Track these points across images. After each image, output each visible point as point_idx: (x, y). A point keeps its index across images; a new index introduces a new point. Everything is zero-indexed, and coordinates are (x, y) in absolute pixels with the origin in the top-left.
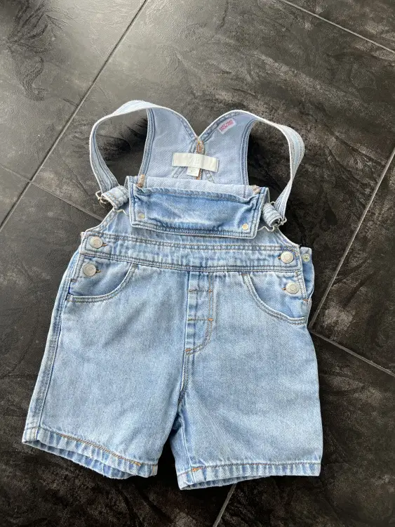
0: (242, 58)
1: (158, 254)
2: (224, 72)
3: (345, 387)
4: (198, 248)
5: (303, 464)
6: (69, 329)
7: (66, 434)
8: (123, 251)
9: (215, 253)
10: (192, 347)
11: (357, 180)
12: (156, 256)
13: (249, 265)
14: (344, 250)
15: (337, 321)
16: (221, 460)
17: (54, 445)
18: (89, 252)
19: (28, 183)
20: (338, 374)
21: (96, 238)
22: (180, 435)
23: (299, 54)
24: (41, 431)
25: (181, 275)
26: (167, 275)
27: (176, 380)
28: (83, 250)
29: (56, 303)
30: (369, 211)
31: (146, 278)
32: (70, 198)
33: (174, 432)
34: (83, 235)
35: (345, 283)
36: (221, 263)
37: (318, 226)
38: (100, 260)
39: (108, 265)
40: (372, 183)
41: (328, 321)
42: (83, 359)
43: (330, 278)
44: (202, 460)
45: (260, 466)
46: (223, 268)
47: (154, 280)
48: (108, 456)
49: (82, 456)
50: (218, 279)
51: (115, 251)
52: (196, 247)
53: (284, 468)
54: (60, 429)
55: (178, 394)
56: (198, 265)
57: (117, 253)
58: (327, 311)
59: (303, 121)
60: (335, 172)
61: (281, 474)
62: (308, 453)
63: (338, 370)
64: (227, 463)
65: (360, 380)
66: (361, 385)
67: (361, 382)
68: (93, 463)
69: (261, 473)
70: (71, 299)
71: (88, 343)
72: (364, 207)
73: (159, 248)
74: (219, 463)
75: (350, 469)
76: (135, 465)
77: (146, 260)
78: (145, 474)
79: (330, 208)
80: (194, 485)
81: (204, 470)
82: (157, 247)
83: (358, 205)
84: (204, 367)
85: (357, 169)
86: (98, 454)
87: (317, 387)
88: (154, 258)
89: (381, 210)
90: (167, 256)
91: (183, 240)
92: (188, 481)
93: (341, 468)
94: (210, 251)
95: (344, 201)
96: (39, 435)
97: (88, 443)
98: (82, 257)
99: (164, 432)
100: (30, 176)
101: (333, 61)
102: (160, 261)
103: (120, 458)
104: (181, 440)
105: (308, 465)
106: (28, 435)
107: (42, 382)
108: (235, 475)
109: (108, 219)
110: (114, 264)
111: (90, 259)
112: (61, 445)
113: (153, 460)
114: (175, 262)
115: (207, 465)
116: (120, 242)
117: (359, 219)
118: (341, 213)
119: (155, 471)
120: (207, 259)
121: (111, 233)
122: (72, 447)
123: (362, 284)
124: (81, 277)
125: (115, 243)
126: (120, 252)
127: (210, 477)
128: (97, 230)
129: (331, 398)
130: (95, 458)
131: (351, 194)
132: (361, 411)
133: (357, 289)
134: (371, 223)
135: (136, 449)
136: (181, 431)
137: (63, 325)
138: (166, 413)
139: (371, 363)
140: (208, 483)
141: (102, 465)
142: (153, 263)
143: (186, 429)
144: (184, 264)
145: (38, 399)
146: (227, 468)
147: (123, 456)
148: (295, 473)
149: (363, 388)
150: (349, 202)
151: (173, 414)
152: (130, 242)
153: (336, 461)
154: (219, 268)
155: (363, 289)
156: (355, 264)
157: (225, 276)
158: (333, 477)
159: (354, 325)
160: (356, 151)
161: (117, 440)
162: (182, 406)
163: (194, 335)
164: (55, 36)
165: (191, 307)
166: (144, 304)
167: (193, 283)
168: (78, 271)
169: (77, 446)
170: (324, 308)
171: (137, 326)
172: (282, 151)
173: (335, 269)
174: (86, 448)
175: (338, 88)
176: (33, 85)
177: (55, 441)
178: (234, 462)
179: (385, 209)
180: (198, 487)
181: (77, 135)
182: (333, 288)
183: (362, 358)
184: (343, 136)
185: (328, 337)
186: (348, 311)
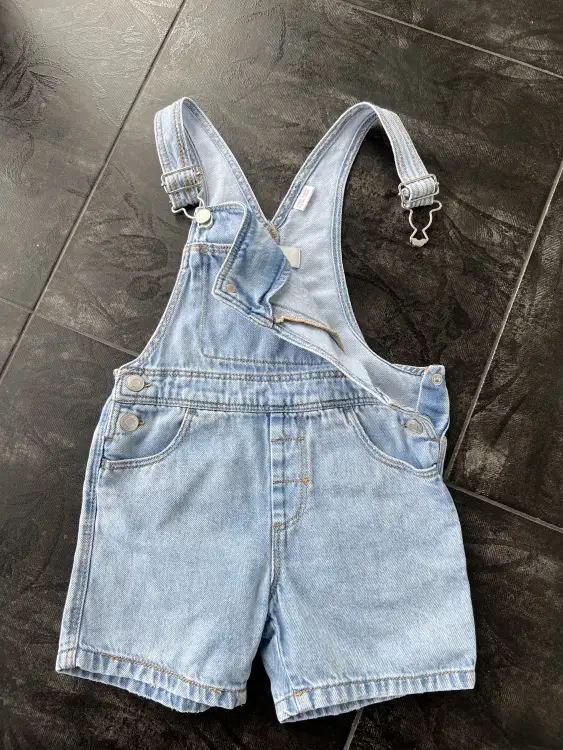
0: (312, 101)
1: (223, 392)
2: (289, 125)
3: (504, 560)
4: (280, 380)
5: (450, 674)
6: (108, 508)
7: (117, 654)
8: (174, 391)
9: (302, 385)
10: (281, 520)
11: (493, 259)
12: (220, 395)
13: (351, 396)
14: (485, 364)
15: (484, 466)
16: (333, 678)
17: (100, 671)
18: (127, 398)
19: (30, 314)
20: (493, 542)
21: (135, 376)
22: (274, 646)
23: (394, 85)
24: (81, 653)
25: (257, 420)
26: (238, 420)
27: (263, 569)
28: (118, 396)
29: (87, 473)
30: (515, 303)
31: (209, 428)
32: (90, 329)
33: (265, 642)
34: (117, 373)
35: (490, 410)
36: (313, 398)
37: (444, 331)
38: (143, 408)
39: (155, 414)
40: (516, 262)
41: (470, 468)
42: (133, 549)
43: (468, 406)
44: (306, 679)
45: (390, 681)
46: (315, 406)
47: (221, 430)
48: (175, 682)
49: (140, 682)
50: (310, 421)
51: (163, 393)
52: (276, 379)
53: (424, 682)
54: (106, 648)
55: (268, 589)
56: (280, 403)
57: (166, 396)
58: (467, 454)
60: (461, 252)
61: (421, 690)
62: (458, 656)
63: (491, 536)
64: (344, 681)
65: (524, 546)
66: (526, 553)
67: (526, 550)
68: (156, 692)
69: (392, 693)
70: (107, 465)
71: (137, 526)
72: (509, 298)
73: (224, 384)
74: (331, 682)
75: (520, 676)
76: (213, 693)
77: (207, 403)
78: (228, 704)
79: (458, 304)
80: (299, 715)
81: (311, 693)
82: (221, 381)
83: (498, 295)
84: (302, 548)
85: (493, 244)
86: (162, 679)
87: (463, 561)
88: (217, 398)
89: (532, 299)
90: (236, 394)
91: (258, 369)
92: (290, 710)
93: (508, 673)
94: (295, 382)
95: (479, 292)
96: (78, 660)
97: (148, 665)
98: (118, 405)
99: (250, 644)
100: (31, 304)
101: (443, 89)
102: (227, 402)
103: (192, 684)
104: (276, 653)
105: (457, 675)
106: (63, 661)
107: (77, 584)
108: (355, 698)
109: (150, 349)
110: (163, 411)
111: (129, 408)
112: (111, 670)
113: (238, 684)
114: (248, 402)
115: (314, 685)
116: (168, 379)
117: (502, 315)
118: (475, 311)
119: (243, 699)
120: (292, 395)
121: (154, 367)
122: (125, 672)
123: (514, 410)
124: (118, 434)
125: (161, 381)
126: (170, 393)
127: (320, 703)
128: (136, 364)
129: (486, 577)
130: (159, 685)
131: (488, 281)
132: (530, 591)
133: (508, 417)
134: (520, 320)
135: (213, 670)
136: (276, 639)
137: (99, 502)
138: (252, 617)
139: (538, 521)
140: (319, 711)
141: (169, 695)
142: (216, 406)
143: (281, 634)
144: (261, 403)
145: (73, 609)
146: (343, 688)
147: (196, 680)
148: (440, 688)
149: (530, 557)
150: (486, 293)
151: (261, 617)
152: (183, 378)
153: (500, 665)
154: (310, 406)
155: (516, 417)
156: (502, 382)
157: (320, 416)
158: (498, 688)
159: (509, 470)
160: (489, 217)
161: (186, 659)
162: (275, 605)
163: (284, 504)
164: (45, 100)
165: (276, 465)
166: (209, 465)
167: (276, 430)
168: (113, 426)
169: (132, 669)
170: (463, 450)
171: (204, 495)
172: (383, 230)
173: (473, 393)
174: (144, 672)
175: (455, 130)
176: (23, 175)
177: (101, 665)
178: (353, 679)
179: (538, 298)
180: (305, 718)
181: (90, 239)
182: (474, 419)
183: (524, 515)
184: (468, 199)
185: (474, 490)
186: (498, 451)
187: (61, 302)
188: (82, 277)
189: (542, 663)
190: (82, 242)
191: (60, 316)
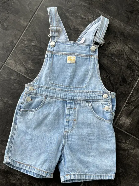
0: (91, 12)
1: (55, 94)
2: (83, 18)
3: (127, 148)
4: (71, 92)
5: (108, 175)
6: (20, 122)
7: (19, 162)
8: (41, 92)
9: (77, 94)
10: (67, 130)
11: (136, 65)
12: (54, 94)
13: (90, 99)
14: (129, 94)
15: (125, 122)
16: (77, 172)
17: (15, 165)
18: (28, 93)
19: (3, 65)
20: (124, 143)
21: (31, 87)
22: (62, 163)
23: (115, 10)
24: (10, 159)
25: (64, 102)
26: (58, 102)
27: (61, 142)
28: (26, 92)
29: (15, 112)
31: (50, 103)
32: (20, 71)
33: (59, 162)
34: (26, 85)
35: (129, 107)
36: (80, 98)
37: (119, 84)
38: (32, 96)
39: (35, 98)
41: (121, 122)
42: (26, 133)
43: (123, 105)
44: (70, 172)
45: (92, 176)
46: (80, 100)
47: (53, 104)
48: (35, 170)
49: (25, 170)
50: (78, 104)
51: (38, 92)
52: (70, 91)
53: (101, 177)
54: (16, 160)
55: (61, 147)
56: (70, 98)
57: (39, 93)
58: (121, 118)
59: (115, 40)
60: (127, 62)
61: (100, 179)
62: (110, 171)
63: (124, 141)
64: (79, 173)
65: (133, 145)
66: (133, 147)
67: (133, 146)
68: (29, 172)
69: (92, 178)
70: (21, 111)
71: (28, 128)
73: (55, 91)
74: (76, 173)
75: (127, 179)
76: (45, 173)
77: (50, 96)
78: (48, 176)
79: (124, 76)
80: (67, 181)
81: (70, 175)
82: (54, 91)
83: (136, 75)
84: (72, 138)
85: (136, 60)
86: (31, 169)
87: (115, 147)
88: (53, 95)
90: (58, 94)
91: (65, 88)
92: (64, 179)
93: (124, 178)
94: (75, 93)
95: (130, 74)
96: (10, 161)
97: (27, 165)
98: (26, 94)
99: (56, 161)
100: (4, 62)
101: (129, 13)
102: (56, 96)
103: (39, 170)
104: (62, 165)
105: (110, 175)
106: (5, 161)
107: (10, 142)
108: (82, 178)
109: (36, 80)
110: (38, 97)
111: (29, 95)
112: (17, 165)
113: (52, 171)
114: (61, 97)
116: (40, 89)
117: (136, 81)
118: (129, 79)
119: (52, 176)
120: (74, 96)
121: (37, 85)
122: (21, 166)
123: (135, 108)
124: (25, 102)
125: (38, 89)
126: (40, 93)
127: (72, 178)
128: (32, 84)
129: (121, 152)
130: (30, 170)
131: (133, 71)
132: (133, 157)
133: (133, 110)
135: (45, 167)
136: (63, 161)
137: (18, 120)
138: (57, 155)
140: (72, 180)
141: (33, 173)
142: (53, 97)
143: (64, 160)
144: (65, 98)
145: (8, 148)
146: (79, 175)
147: (41, 169)
148: (105, 179)
149: (134, 149)
150: (132, 74)
151: (59, 155)
152: (44, 89)
153: (122, 176)
154: (79, 100)
155: (136, 110)
156: (133, 100)
157: (81, 103)
158: (120, 182)
159: (131, 124)
160: (137, 53)
161: (38, 164)
162: (63, 152)
163: (68, 126)
165: (67, 115)
166: (49, 113)
167: (68, 105)
168: (24, 100)
169: (23, 166)
170: (120, 117)
171: (46, 122)
172: (106, 53)
173: (125, 101)
174: (26, 167)
175: (130, 26)
178: (82, 174)
181: (23, 45)
182: (124, 109)
183: (134, 137)
184: (131, 47)
185: (121, 128)
186: (129, 118)
187: (13, 62)
188: (19, 56)
189: (133, 177)
190: (20, 45)
191: (12, 66)
